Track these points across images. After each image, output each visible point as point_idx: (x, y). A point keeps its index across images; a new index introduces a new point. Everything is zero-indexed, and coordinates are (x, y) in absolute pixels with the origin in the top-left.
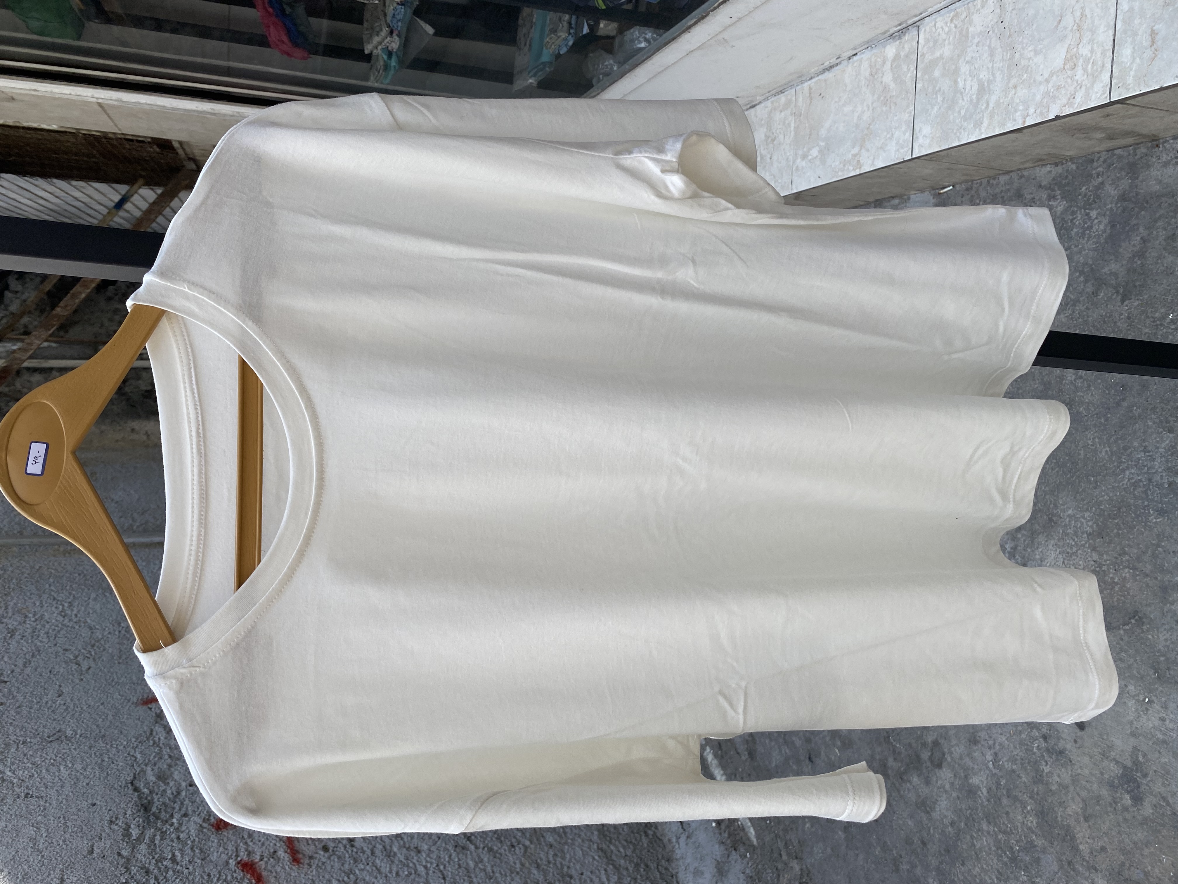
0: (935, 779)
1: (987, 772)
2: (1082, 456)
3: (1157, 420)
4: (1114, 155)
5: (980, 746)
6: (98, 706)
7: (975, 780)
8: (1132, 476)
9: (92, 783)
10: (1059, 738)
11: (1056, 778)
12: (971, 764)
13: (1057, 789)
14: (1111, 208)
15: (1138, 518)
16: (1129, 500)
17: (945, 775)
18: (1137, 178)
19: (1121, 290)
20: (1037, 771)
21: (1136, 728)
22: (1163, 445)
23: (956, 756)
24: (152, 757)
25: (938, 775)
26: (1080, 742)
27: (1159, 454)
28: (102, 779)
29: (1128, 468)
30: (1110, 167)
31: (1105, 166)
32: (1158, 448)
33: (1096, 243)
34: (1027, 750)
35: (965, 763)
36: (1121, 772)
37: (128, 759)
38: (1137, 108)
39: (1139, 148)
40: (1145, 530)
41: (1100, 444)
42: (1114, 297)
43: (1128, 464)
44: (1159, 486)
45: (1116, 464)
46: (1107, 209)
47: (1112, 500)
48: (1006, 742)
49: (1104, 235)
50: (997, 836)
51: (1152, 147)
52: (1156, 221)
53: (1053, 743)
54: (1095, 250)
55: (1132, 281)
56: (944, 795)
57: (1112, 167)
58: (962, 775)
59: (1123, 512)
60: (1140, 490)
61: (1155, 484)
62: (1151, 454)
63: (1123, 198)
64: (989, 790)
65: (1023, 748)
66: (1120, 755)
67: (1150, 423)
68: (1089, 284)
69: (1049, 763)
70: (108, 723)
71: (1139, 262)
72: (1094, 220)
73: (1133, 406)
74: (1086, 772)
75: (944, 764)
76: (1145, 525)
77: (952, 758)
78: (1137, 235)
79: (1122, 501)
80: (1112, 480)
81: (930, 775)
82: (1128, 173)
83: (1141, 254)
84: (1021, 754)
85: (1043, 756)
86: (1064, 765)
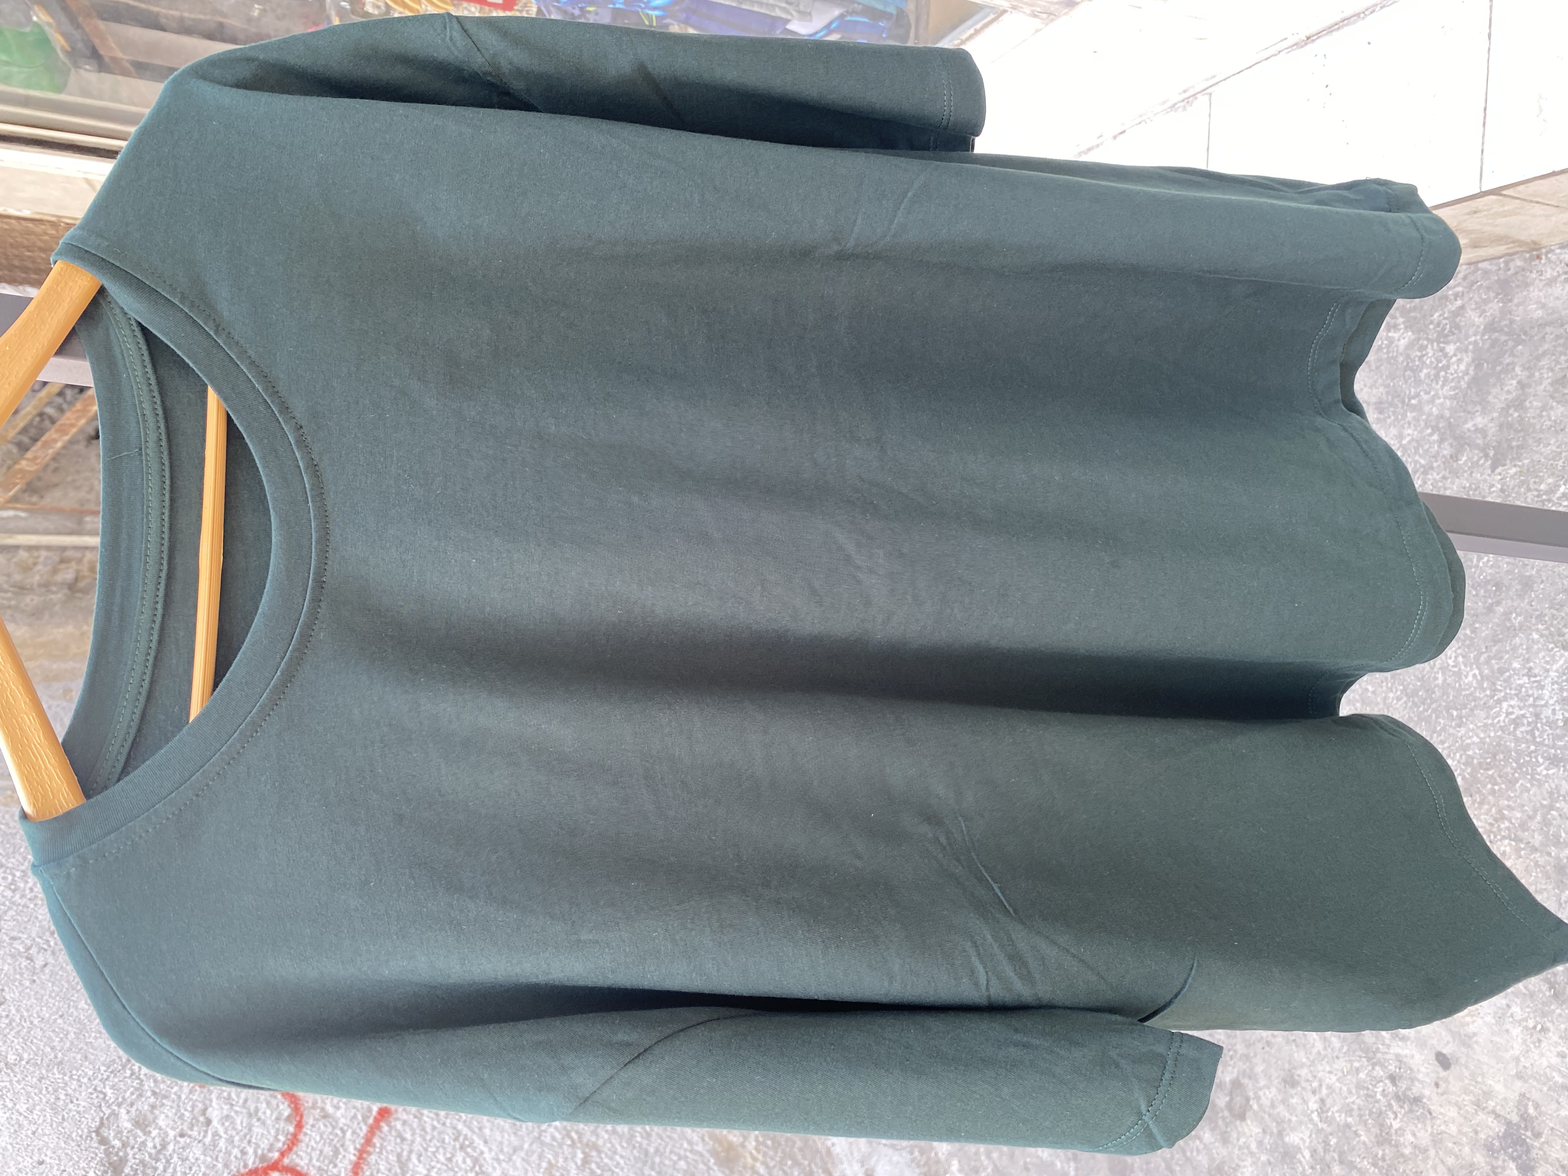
0: (1235, 1136)
1: (1311, 1126)
2: (1440, 681)
3: (1546, 632)
4: (1477, 269)
5: (1299, 1089)
6: (55, 1021)
7: (1293, 1138)
8: (1511, 710)
9: (40, 1131)
10: (1413, 1080)
11: (1409, 1137)
12: (1287, 1115)
13: (1410, 1153)
14: (1476, 341)
15: (1521, 769)
16: (1508, 743)
17: (1251, 1129)
18: (1511, 301)
19: (1492, 453)
20: (1382, 1125)
21: (1525, 1067)
22: (1555, 667)
23: (1266, 1102)
24: (128, 1094)
25: (1240, 1129)
26: (1443, 1085)
27: (1550, 679)
28: (54, 1125)
29: (1505, 699)
30: (1472, 285)
31: (1465, 284)
32: (1547, 671)
33: (1455, 388)
34: (1367, 1096)
35: (1279, 1113)
36: (1503, 1130)
37: (94, 1096)
38: (1518, 201)
39: (1513, 260)
40: (1532, 785)
41: (1466, 666)
42: (1482, 462)
43: (1506, 694)
44: (1551, 724)
45: (1488, 692)
46: (1470, 343)
47: (1484, 744)
48: (1337, 1084)
49: (1466, 378)
51: (1531, 259)
52: (1538, 359)
53: (1404, 1086)
54: (1453, 398)
55: (1507, 440)
56: (1250, 1159)
57: (1475, 286)
58: (1275, 1130)
59: (1501, 760)
60: (1523, 729)
61: (1544, 721)
62: (1538, 678)
63: (1491, 327)
64: (1314, 1152)
65: (1362, 1093)
66: (1502, 1106)
67: (1535, 636)
68: (1446, 445)
69: (1399, 1116)
70: (68, 1044)
71: (1516, 415)
72: (1451, 358)
73: (1511, 613)
74: (1453, 1129)
75: (1249, 1114)
76: (1533, 777)
77: (1260, 1106)
78: (1512, 378)
79: (1499, 744)
80: (1483, 714)
81: (1229, 1129)
82: (1498, 294)
83: (1519, 404)
84: (1358, 1101)
85: (1390, 1106)
86: (1421, 1119)
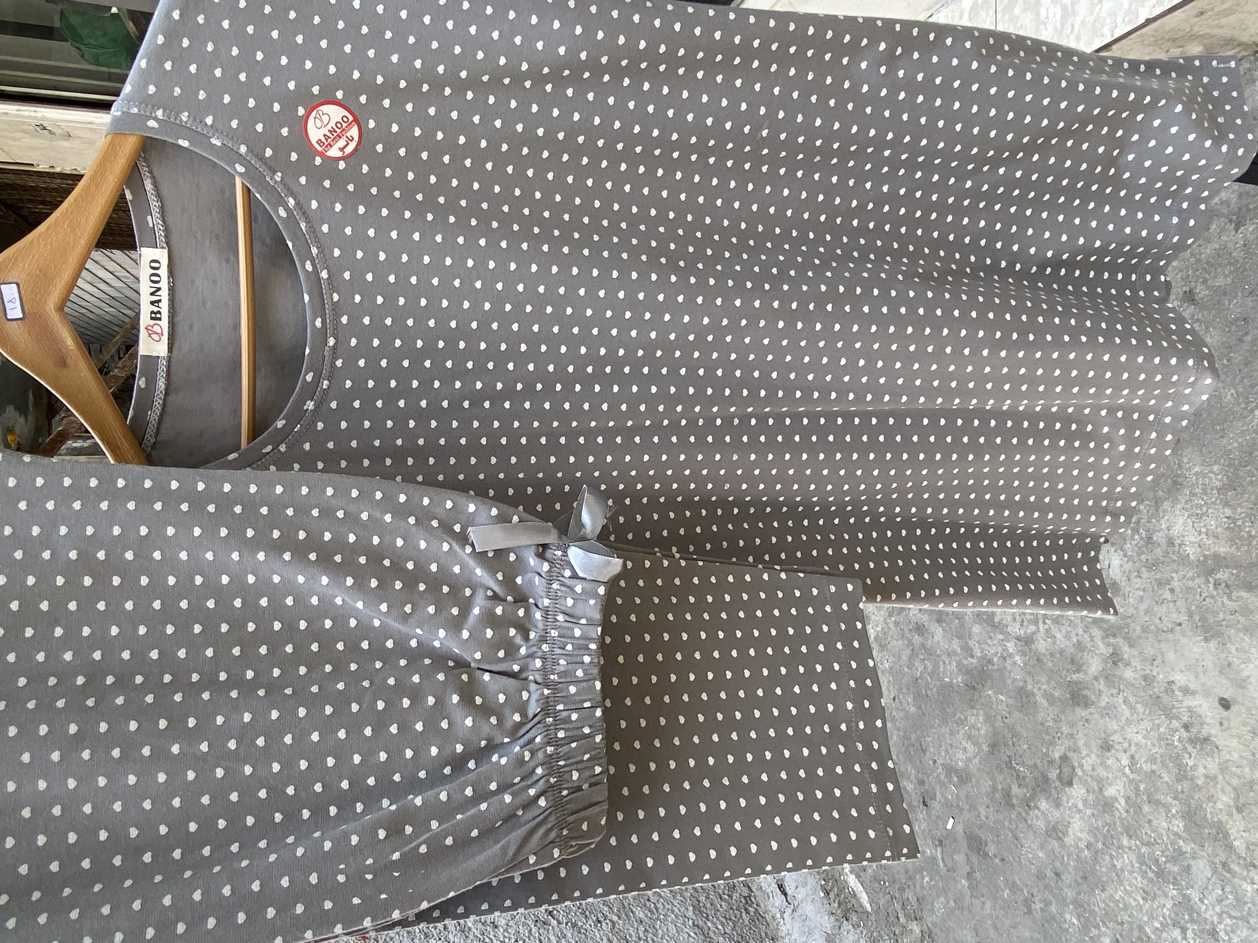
0: (1065, 799)
1: (1124, 779)
5: (1113, 751)
7: (1110, 792)
10: (1202, 724)
11: (1201, 770)
12: (1105, 774)
13: (1204, 783)
17: (1077, 792)
20: (1180, 766)
23: (1087, 768)
25: (1069, 793)
26: (1225, 723)
34: (1167, 745)
35: (1098, 774)
47: (1242, 446)
48: (1143, 741)
50: (1139, 850)
53: (1195, 730)
56: (1078, 816)
58: (1096, 788)
64: (1128, 799)
65: (1163, 744)
69: (1193, 755)
74: (1236, 756)
77: (1084, 771)
81: (1060, 795)
84: (1160, 751)
85: (1185, 749)
86: (1210, 754)
